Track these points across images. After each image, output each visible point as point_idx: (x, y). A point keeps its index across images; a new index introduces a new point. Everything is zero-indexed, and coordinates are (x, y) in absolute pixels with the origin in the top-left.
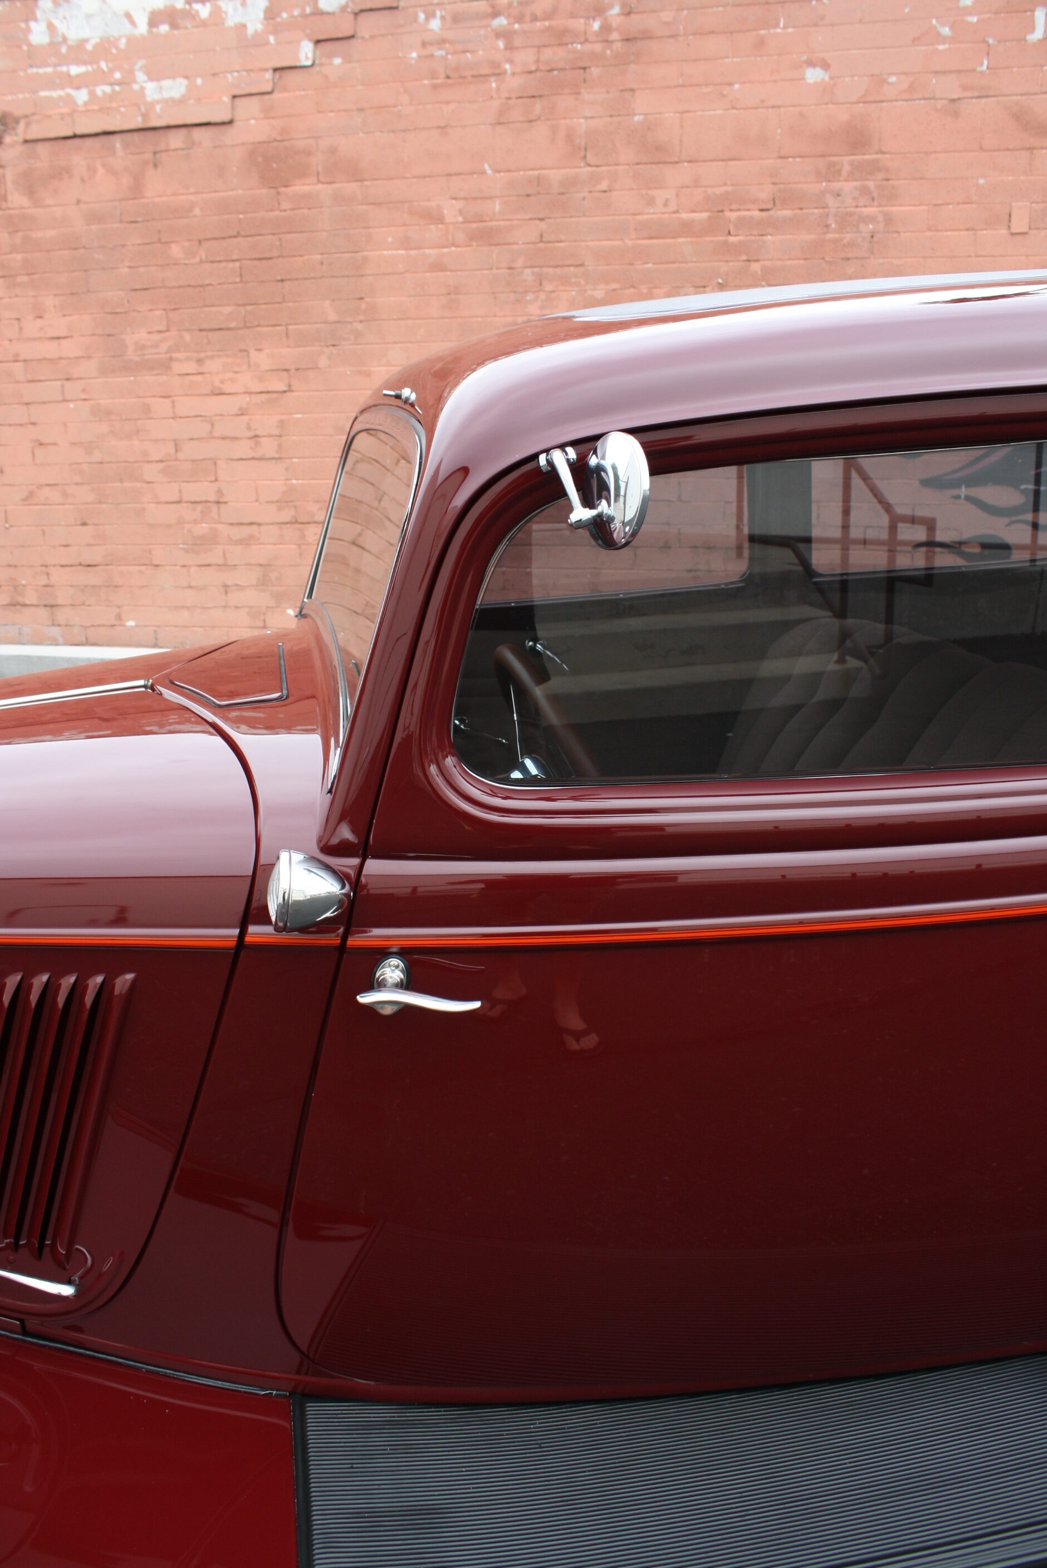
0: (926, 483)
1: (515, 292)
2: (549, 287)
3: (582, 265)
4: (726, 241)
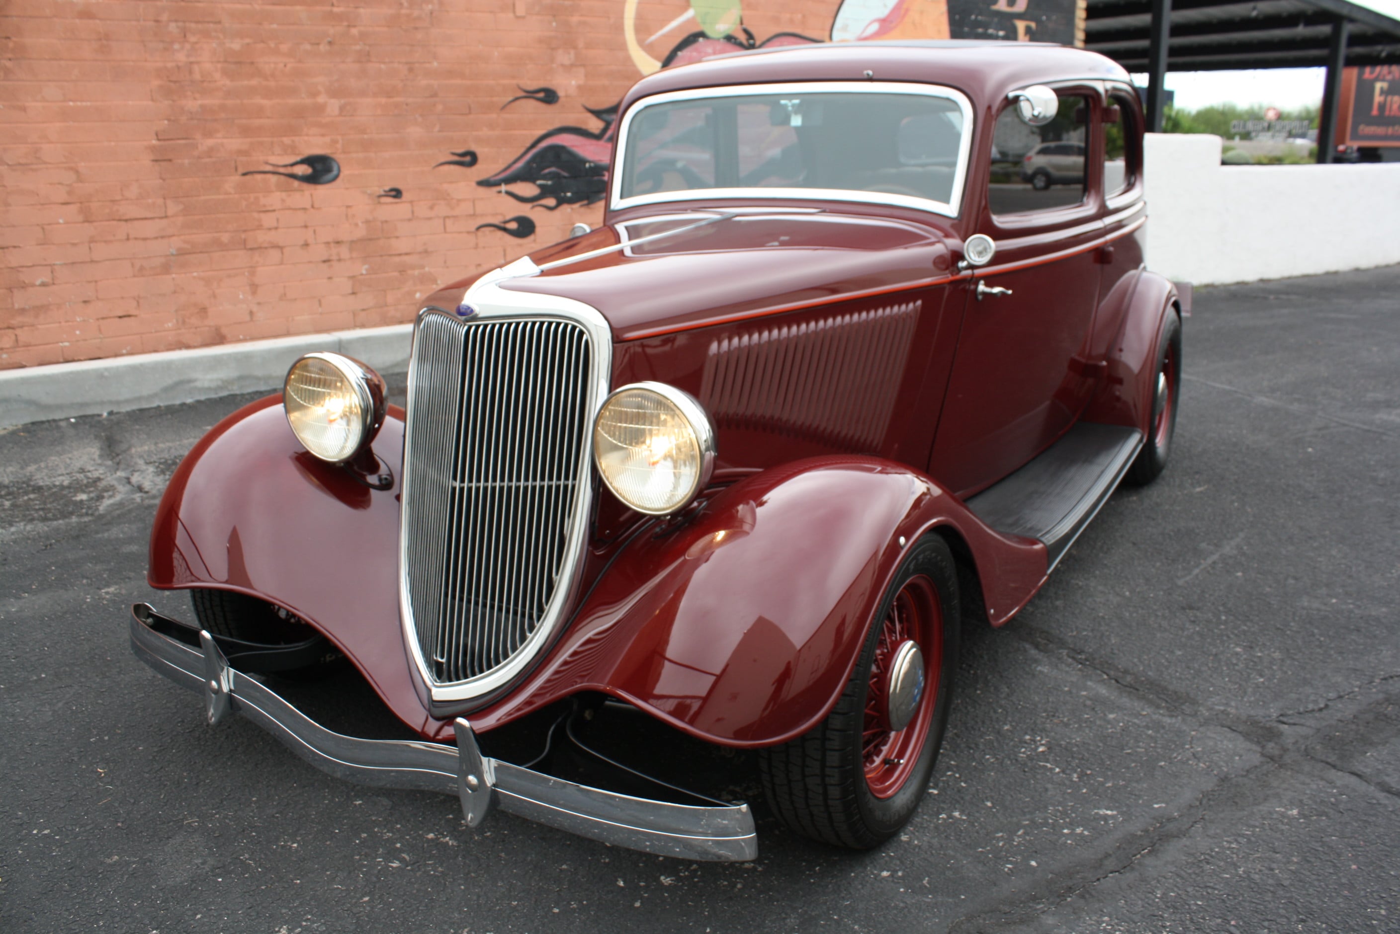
0: (480, 183)
1: (163, 41)
2: (193, 39)
3: (219, 22)
4: (331, 11)
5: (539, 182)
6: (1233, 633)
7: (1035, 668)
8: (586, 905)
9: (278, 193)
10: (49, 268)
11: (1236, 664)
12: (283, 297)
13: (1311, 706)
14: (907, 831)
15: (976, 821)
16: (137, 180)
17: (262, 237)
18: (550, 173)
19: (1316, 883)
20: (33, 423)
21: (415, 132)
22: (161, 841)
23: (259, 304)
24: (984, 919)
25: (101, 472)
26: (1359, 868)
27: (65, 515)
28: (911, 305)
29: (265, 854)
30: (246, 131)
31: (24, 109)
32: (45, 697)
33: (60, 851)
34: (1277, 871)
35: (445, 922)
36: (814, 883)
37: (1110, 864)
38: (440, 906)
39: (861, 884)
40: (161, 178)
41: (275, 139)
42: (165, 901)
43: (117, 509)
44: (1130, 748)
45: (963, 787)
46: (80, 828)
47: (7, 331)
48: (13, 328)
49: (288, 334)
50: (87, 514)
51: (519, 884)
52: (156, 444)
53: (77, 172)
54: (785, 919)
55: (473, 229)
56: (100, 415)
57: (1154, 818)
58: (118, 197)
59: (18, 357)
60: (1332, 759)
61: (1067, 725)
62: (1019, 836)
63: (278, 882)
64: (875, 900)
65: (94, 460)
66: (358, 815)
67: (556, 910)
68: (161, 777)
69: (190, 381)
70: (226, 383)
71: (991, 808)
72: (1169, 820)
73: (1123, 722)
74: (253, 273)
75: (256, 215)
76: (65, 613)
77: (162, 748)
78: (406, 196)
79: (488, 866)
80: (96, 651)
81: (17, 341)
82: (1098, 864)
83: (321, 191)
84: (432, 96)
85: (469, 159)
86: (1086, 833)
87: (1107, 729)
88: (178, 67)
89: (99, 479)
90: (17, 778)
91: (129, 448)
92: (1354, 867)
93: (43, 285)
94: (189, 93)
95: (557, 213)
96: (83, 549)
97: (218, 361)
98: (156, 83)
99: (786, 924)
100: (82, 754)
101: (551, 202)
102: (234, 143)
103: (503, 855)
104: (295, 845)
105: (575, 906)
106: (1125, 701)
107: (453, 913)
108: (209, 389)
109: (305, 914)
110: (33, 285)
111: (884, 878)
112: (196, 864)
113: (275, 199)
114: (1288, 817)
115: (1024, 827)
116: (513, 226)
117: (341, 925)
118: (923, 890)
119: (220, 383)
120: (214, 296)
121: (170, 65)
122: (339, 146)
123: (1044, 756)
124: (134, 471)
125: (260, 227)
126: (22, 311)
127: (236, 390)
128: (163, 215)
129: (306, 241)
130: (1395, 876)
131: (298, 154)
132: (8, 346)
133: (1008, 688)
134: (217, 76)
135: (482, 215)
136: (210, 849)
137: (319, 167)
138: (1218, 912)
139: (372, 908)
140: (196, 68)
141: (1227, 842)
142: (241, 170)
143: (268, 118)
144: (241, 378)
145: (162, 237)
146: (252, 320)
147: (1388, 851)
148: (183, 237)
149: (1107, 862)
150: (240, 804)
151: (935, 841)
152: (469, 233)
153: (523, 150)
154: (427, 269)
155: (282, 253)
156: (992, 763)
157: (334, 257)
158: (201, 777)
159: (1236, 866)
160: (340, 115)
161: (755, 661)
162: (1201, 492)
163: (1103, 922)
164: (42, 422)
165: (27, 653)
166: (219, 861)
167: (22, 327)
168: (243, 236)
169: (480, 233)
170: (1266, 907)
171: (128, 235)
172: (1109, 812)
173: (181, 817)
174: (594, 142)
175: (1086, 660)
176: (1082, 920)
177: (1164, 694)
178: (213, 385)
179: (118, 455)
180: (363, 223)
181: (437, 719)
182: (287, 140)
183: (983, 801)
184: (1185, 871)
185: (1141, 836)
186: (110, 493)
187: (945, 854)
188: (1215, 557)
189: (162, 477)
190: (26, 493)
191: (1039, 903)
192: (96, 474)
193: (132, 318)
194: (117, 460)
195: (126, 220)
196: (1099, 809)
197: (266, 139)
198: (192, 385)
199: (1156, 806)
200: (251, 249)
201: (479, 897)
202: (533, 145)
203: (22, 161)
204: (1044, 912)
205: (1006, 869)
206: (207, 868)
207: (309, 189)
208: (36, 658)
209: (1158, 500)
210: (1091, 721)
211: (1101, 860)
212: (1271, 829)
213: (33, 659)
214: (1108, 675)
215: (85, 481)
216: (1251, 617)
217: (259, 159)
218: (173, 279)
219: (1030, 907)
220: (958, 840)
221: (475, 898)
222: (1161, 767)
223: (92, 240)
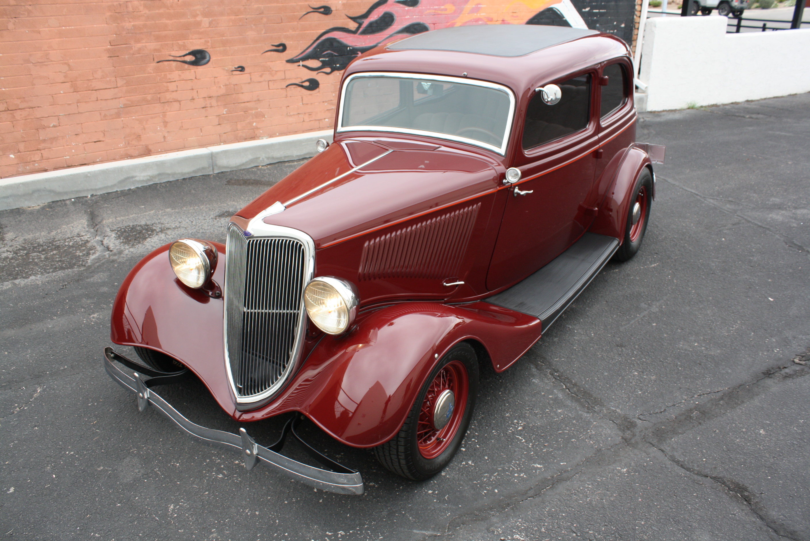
0: (288, 61)
5: (321, 59)
6: (637, 363)
7: (532, 380)
8: (299, 500)
9: (177, 72)
10: (57, 117)
11: (631, 383)
12: (181, 128)
13: (657, 410)
14: (445, 470)
15: (478, 467)
16: (101, 68)
17: (169, 96)
18: (327, 54)
19: (619, 507)
20: (53, 202)
21: (251, 34)
22: (121, 460)
23: (168, 132)
24: (466, 518)
25: (88, 236)
26: (642, 500)
27: (71, 266)
28: (475, 206)
29: (165, 469)
30: (158, 38)
31: (39, 32)
32: (67, 379)
33: (78, 463)
34: (604, 501)
35: (239, 506)
36: (398, 495)
37: (531, 493)
38: (238, 498)
39: (418, 496)
40: (113, 66)
41: (174, 42)
42: (123, 490)
43: (97, 263)
44: (562, 430)
45: (477, 447)
46: (86, 451)
47: (37, 151)
48: (40, 150)
49: (184, 148)
50: (82, 265)
51: (272, 488)
52: (116, 217)
53: (69, 65)
54: (382, 512)
55: (285, 87)
56: (87, 197)
57: (558, 470)
58: (92, 78)
59: (44, 165)
60: (655, 442)
61: (536, 414)
62: (494, 476)
63: (170, 483)
64: (422, 505)
65: (85, 228)
66: (206, 450)
67: (286, 502)
68: (120, 426)
69: (133, 177)
70: (152, 177)
71: (487, 460)
72: (565, 471)
73: (563, 415)
74: (164, 116)
75: (165, 84)
76: (74, 329)
77: (121, 410)
78: (247, 70)
79: (260, 478)
80: (89, 353)
81: (42, 157)
82: (526, 493)
83: (200, 69)
84: (260, 14)
85: (282, 48)
86: (525, 476)
87: (555, 418)
88: (120, 5)
89: (87, 241)
90: (58, 424)
91: (102, 220)
92: (640, 500)
93: (54, 126)
94: (126, 19)
95: (331, 76)
96: (81, 289)
97: (147, 166)
98: (108, 14)
99: (381, 515)
100: (86, 412)
101: (328, 70)
102: (152, 45)
103: (267, 473)
104: (178, 464)
105: (294, 500)
106: (569, 402)
107: (243, 501)
108: (143, 181)
109: (181, 499)
110: (49, 127)
111: (429, 494)
112: (136, 472)
113: (175, 75)
114: (621, 473)
115: (498, 471)
116: (307, 84)
117: (195, 505)
118: (444, 501)
119: (148, 178)
120: (144, 129)
121: (115, 4)
122: (209, 44)
123: (520, 433)
124: (105, 236)
125: (167, 91)
126: (44, 141)
127: (157, 181)
128: (116, 87)
129: (193, 97)
130: (656, 505)
131: (187, 50)
132: (38, 160)
133: (515, 391)
134: (141, 8)
135: (289, 79)
136: (142, 465)
137: (199, 56)
138: (570, 519)
139: (209, 497)
140: (129, 4)
141: (588, 484)
142: (156, 60)
143: (170, 30)
144: (159, 175)
145: (115, 98)
146: (165, 141)
147: (659, 492)
148: (126, 98)
149: (529, 492)
150: (155, 442)
151: (456, 476)
152: (282, 89)
153: (312, 42)
154: (259, 110)
155: (180, 104)
156: (495, 435)
157: (208, 105)
158: (138, 427)
159: (587, 497)
160: (209, 27)
161: (372, 402)
162: (654, 267)
163: (518, 521)
164: (58, 201)
165: (57, 353)
166: (146, 471)
167: (44, 149)
168: (159, 96)
169: (288, 89)
170: (592, 518)
171: (97, 98)
172: (539, 466)
173: (129, 448)
174: (352, 35)
175: (558, 376)
176: (509, 520)
177: (589, 399)
178: (145, 179)
179: (97, 225)
180: (223, 86)
181: (240, 411)
182: (180, 42)
183: (484, 456)
184: (563, 499)
185: (549, 479)
186: (93, 251)
187: (459, 484)
188: (646, 313)
189: (119, 241)
190: (52, 250)
191: (492, 511)
192: (86, 238)
193: (101, 142)
194: (96, 229)
195: (96, 90)
196: (535, 464)
197: (169, 42)
198: (134, 179)
199: (562, 464)
200: (163, 103)
201: (254, 494)
202: (318, 39)
203: (39, 61)
204: (493, 515)
205: (483, 493)
206: (140, 474)
207: (193, 68)
208: (62, 356)
209: (629, 272)
210: (548, 413)
211: (527, 491)
212: (610, 479)
213: (61, 357)
214: (566, 386)
215: (80, 243)
216: (650, 353)
217: (166, 53)
218: (122, 121)
219: (488, 513)
220: (467, 476)
221: (253, 494)
222: (572, 442)
223: (78, 102)
